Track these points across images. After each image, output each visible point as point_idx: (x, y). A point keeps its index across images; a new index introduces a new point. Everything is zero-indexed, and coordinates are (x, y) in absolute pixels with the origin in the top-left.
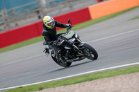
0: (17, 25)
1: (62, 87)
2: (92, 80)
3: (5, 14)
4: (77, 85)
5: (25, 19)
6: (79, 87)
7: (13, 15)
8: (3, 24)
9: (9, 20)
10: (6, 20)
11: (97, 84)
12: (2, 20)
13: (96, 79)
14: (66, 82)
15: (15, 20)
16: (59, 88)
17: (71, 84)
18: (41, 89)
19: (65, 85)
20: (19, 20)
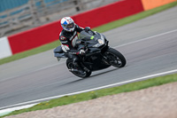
0: (48, 19)
1: (122, 94)
2: (161, 84)
3: (33, 6)
4: (142, 91)
5: (59, 11)
6: (145, 93)
7: (43, 6)
8: (30, 18)
9: (38, 14)
10: (35, 13)
11: (168, 89)
12: (30, 14)
13: (166, 83)
14: (127, 88)
15: (46, 13)
16: (118, 95)
17: (134, 90)
18: (94, 97)
19: (126, 91)
20: (51, 13)
